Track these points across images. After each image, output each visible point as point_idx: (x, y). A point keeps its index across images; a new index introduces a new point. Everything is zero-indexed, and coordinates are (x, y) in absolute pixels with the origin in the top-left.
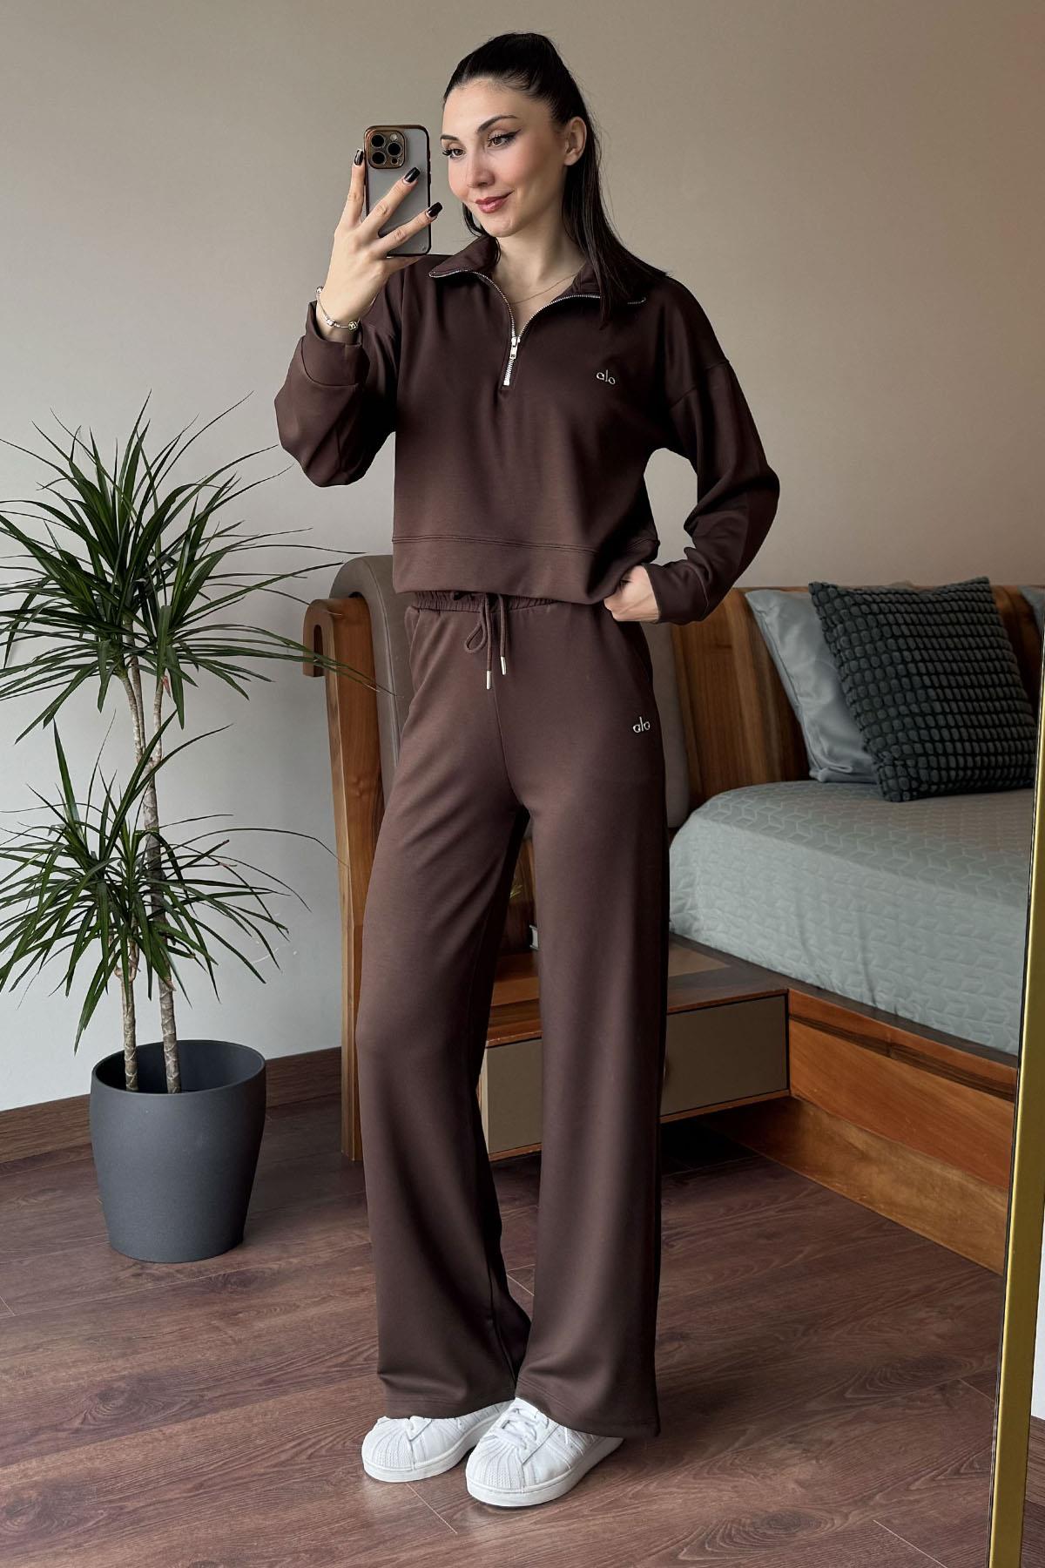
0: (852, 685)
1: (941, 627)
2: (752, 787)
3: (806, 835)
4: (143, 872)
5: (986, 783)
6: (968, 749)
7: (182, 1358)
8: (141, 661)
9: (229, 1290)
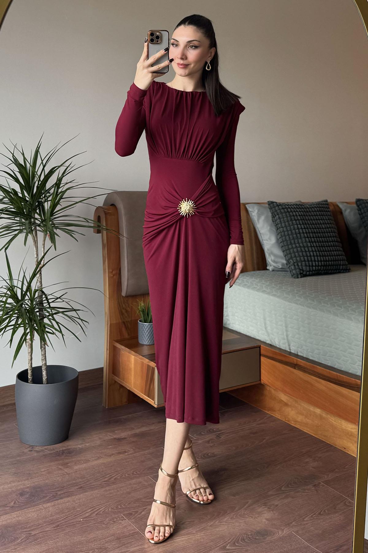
0: (281, 236)
2: (249, 273)
3: (267, 290)
4: (37, 304)
7: (49, 480)
8: (38, 228)
9: (65, 455)
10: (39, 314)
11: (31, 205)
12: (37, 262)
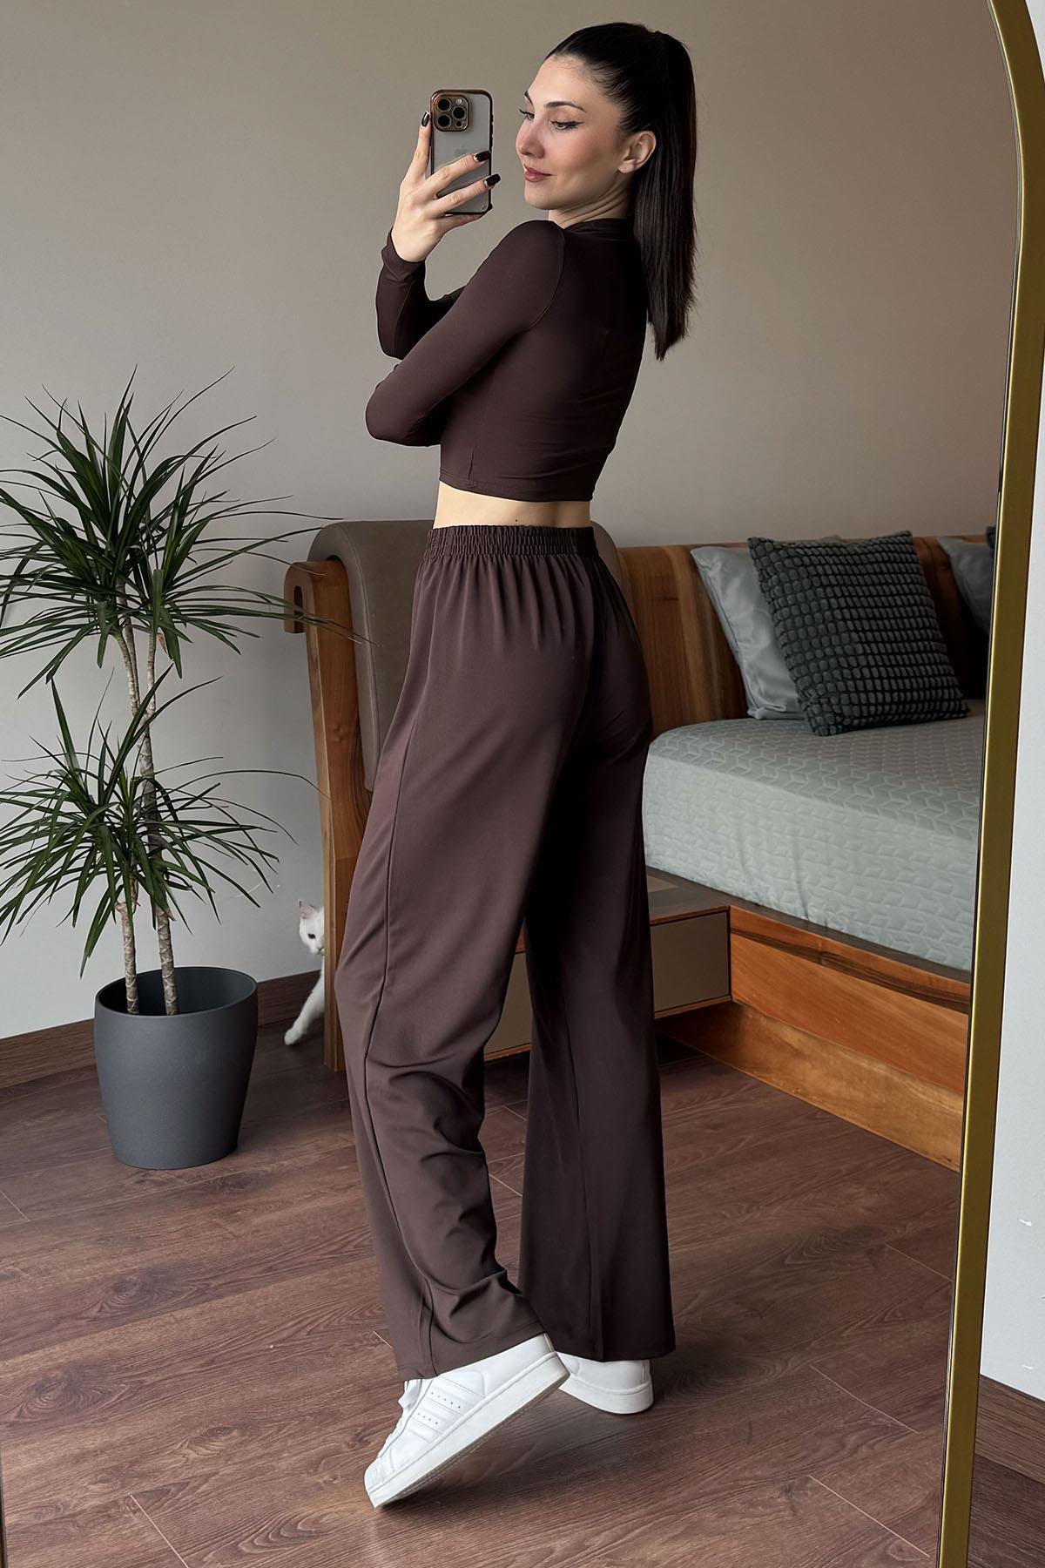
0: (783, 630)
1: (866, 577)
2: (698, 725)
3: (745, 768)
4: (142, 814)
5: (903, 717)
6: (887, 687)
7: (188, 1253)
9: (227, 1191)
11: (114, 561)
12: (136, 706)
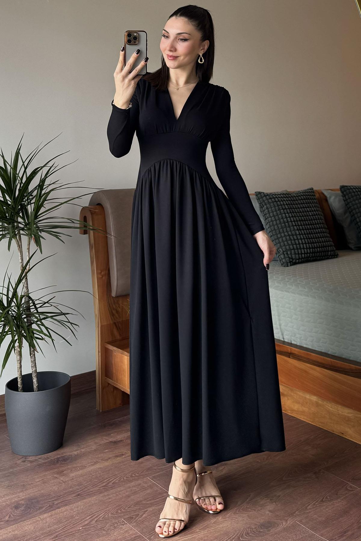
1: (299, 205)
4: (24, 310)
6: (308, 247)
7: (44, 490)
8: (22, 232)
9: (60, 463)
10: (27, 319)
11: (14, 208)
12: (22, 267)
